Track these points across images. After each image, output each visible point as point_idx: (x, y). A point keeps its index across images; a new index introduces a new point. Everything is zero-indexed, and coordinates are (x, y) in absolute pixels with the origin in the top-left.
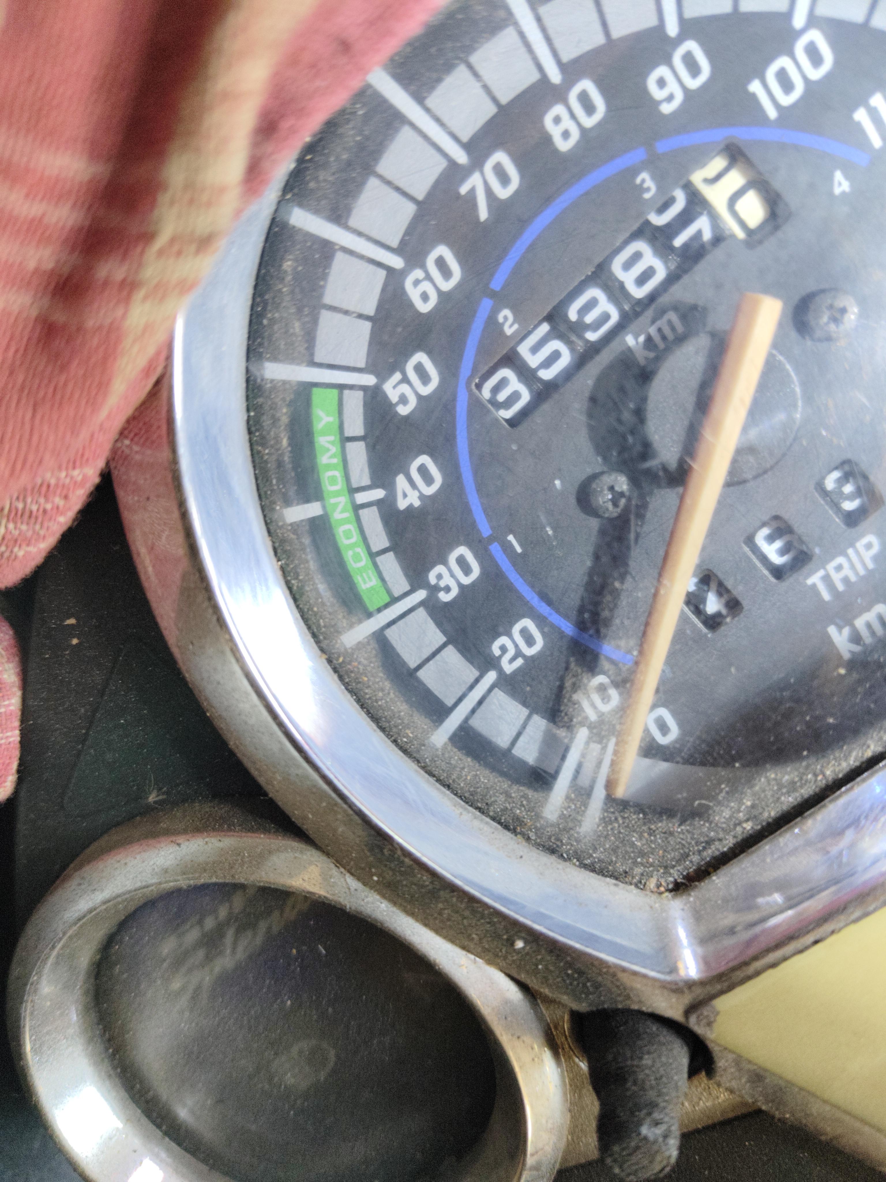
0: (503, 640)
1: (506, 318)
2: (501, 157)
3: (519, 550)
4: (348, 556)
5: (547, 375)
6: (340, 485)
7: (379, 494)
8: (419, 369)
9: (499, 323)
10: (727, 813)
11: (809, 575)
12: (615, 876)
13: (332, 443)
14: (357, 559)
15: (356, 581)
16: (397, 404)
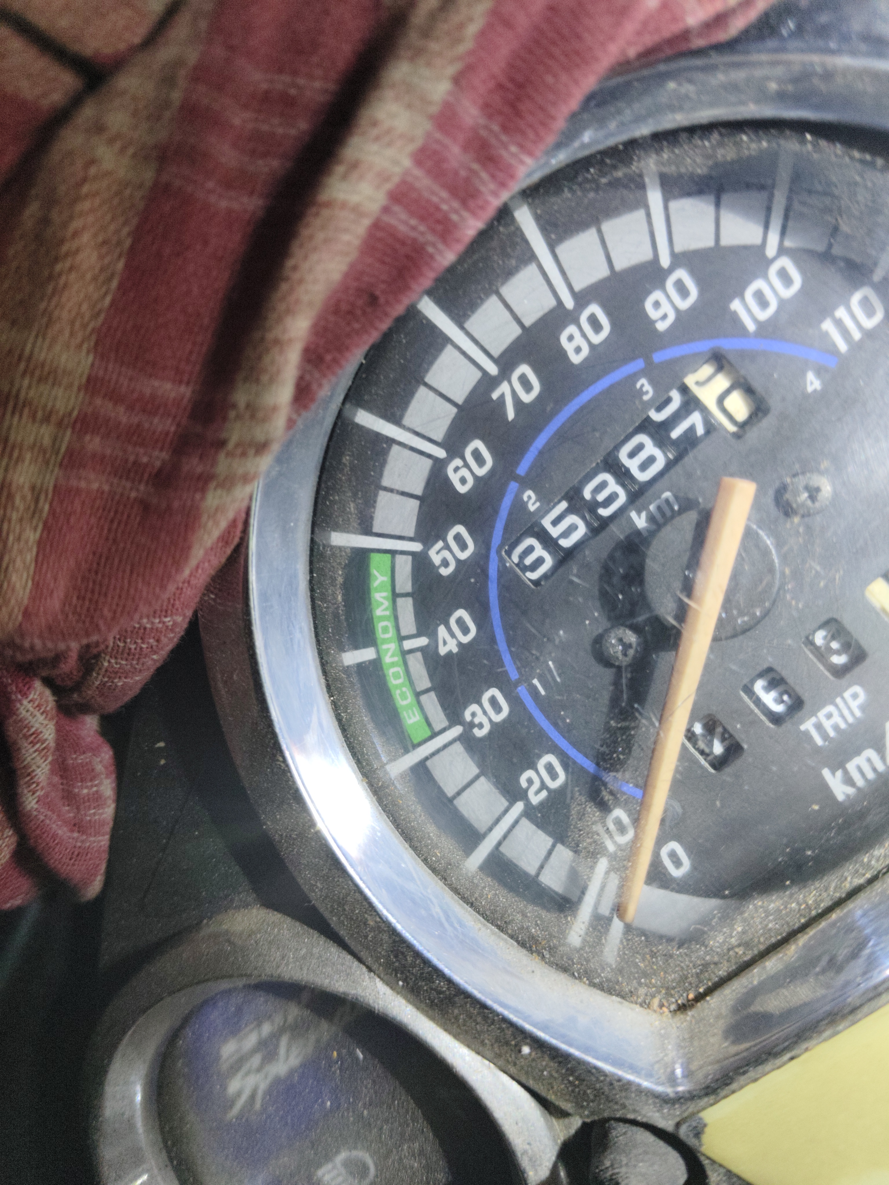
0: (529, 773)
1: (529, 497)
2: (524, 369)
3: (543, 692)
4: (397, 694)
5: (566, 543)
6: (391, 633)
7: (423, 641)
8: (458, 538)
9: (523, 500)
10: (720, 939)
11: (802, 722)
12: (622, 996)
13: (384, 598)
14: (404, 697)
15: (402, 716)
16: (439, 567)
